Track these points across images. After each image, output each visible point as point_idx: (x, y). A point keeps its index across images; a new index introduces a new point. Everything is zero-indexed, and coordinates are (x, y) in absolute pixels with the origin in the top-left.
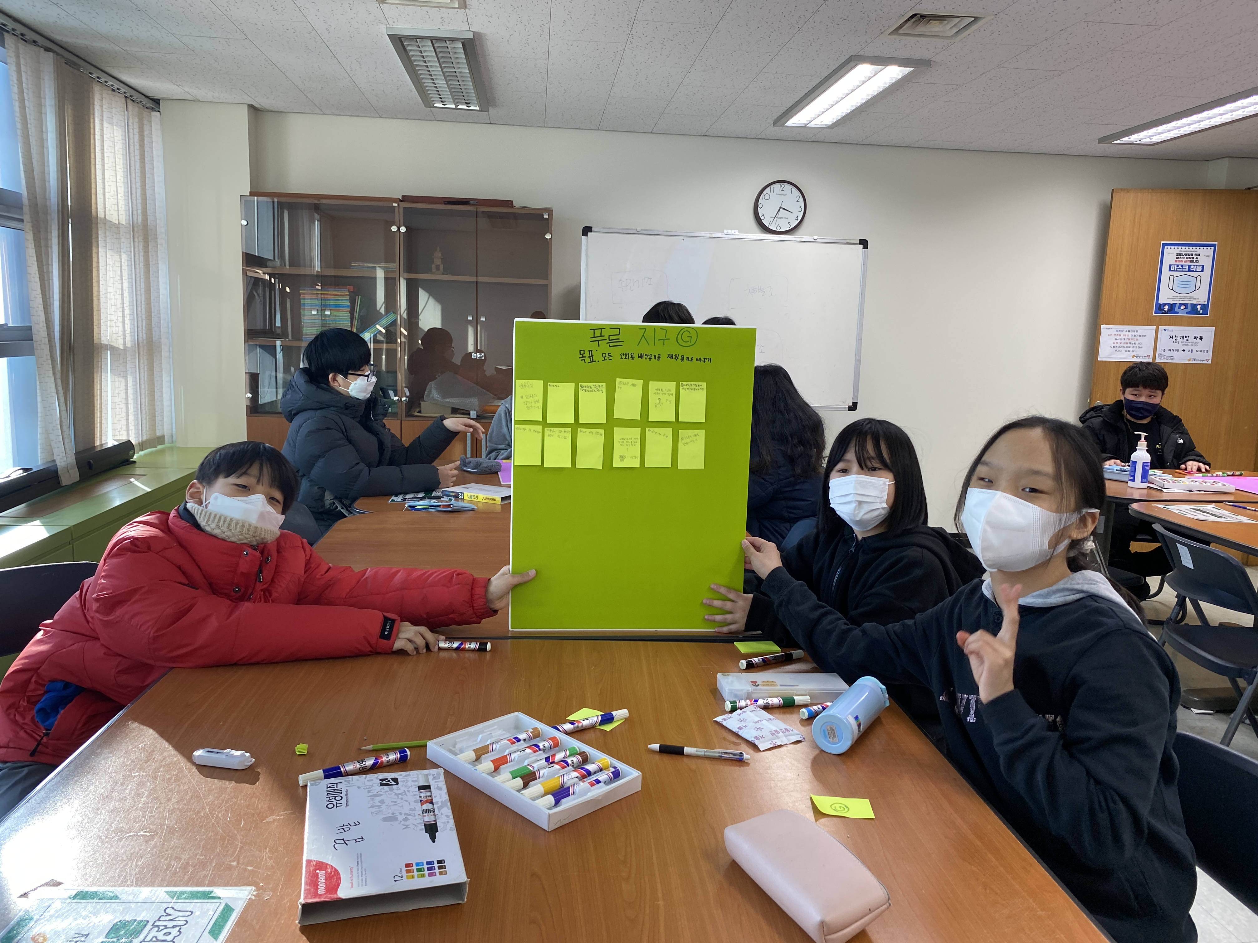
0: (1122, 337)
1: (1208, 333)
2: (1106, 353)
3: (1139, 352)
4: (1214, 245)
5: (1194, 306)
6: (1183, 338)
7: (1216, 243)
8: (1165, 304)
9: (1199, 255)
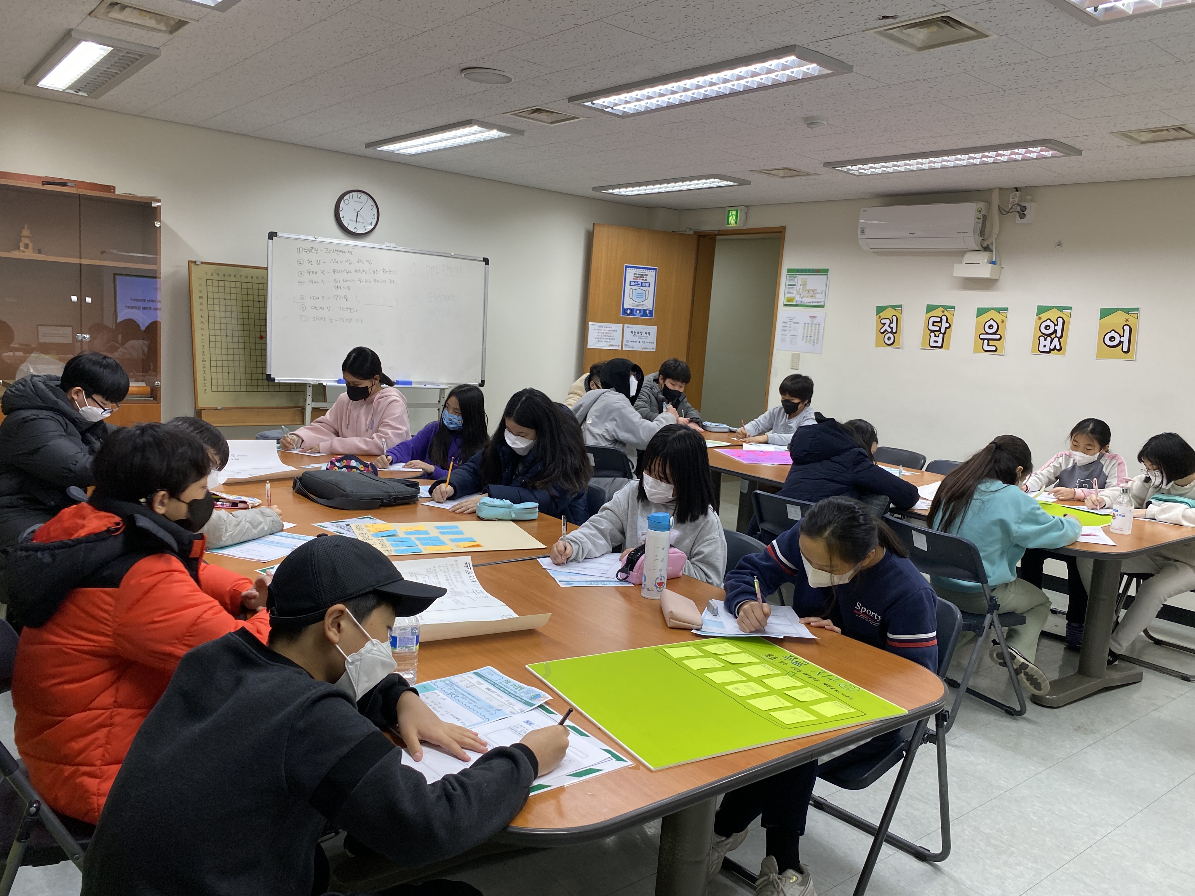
0: (602, 331)
1: (653, 330)
2: (592, 343)
3: (613, 342)
4: (655, 269)
5: (645, 311)
6: (638, 333)
7: (657, 268)
8: (628, 309)
9: (647, 275)
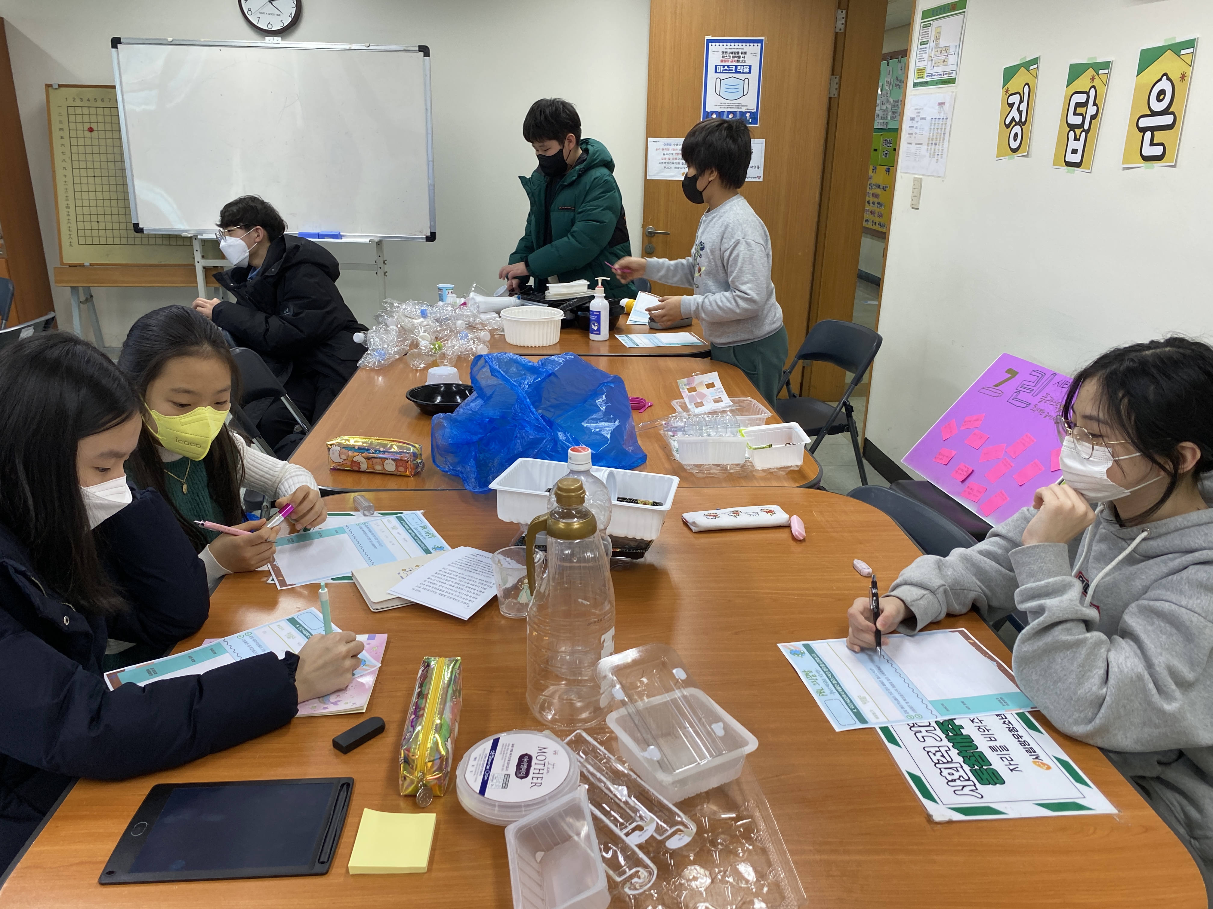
0: (671, 152)
2: (656, 171)
4: (760, 41)
7: (763, 38)
8: (712, 112)
9: (745, 53)
